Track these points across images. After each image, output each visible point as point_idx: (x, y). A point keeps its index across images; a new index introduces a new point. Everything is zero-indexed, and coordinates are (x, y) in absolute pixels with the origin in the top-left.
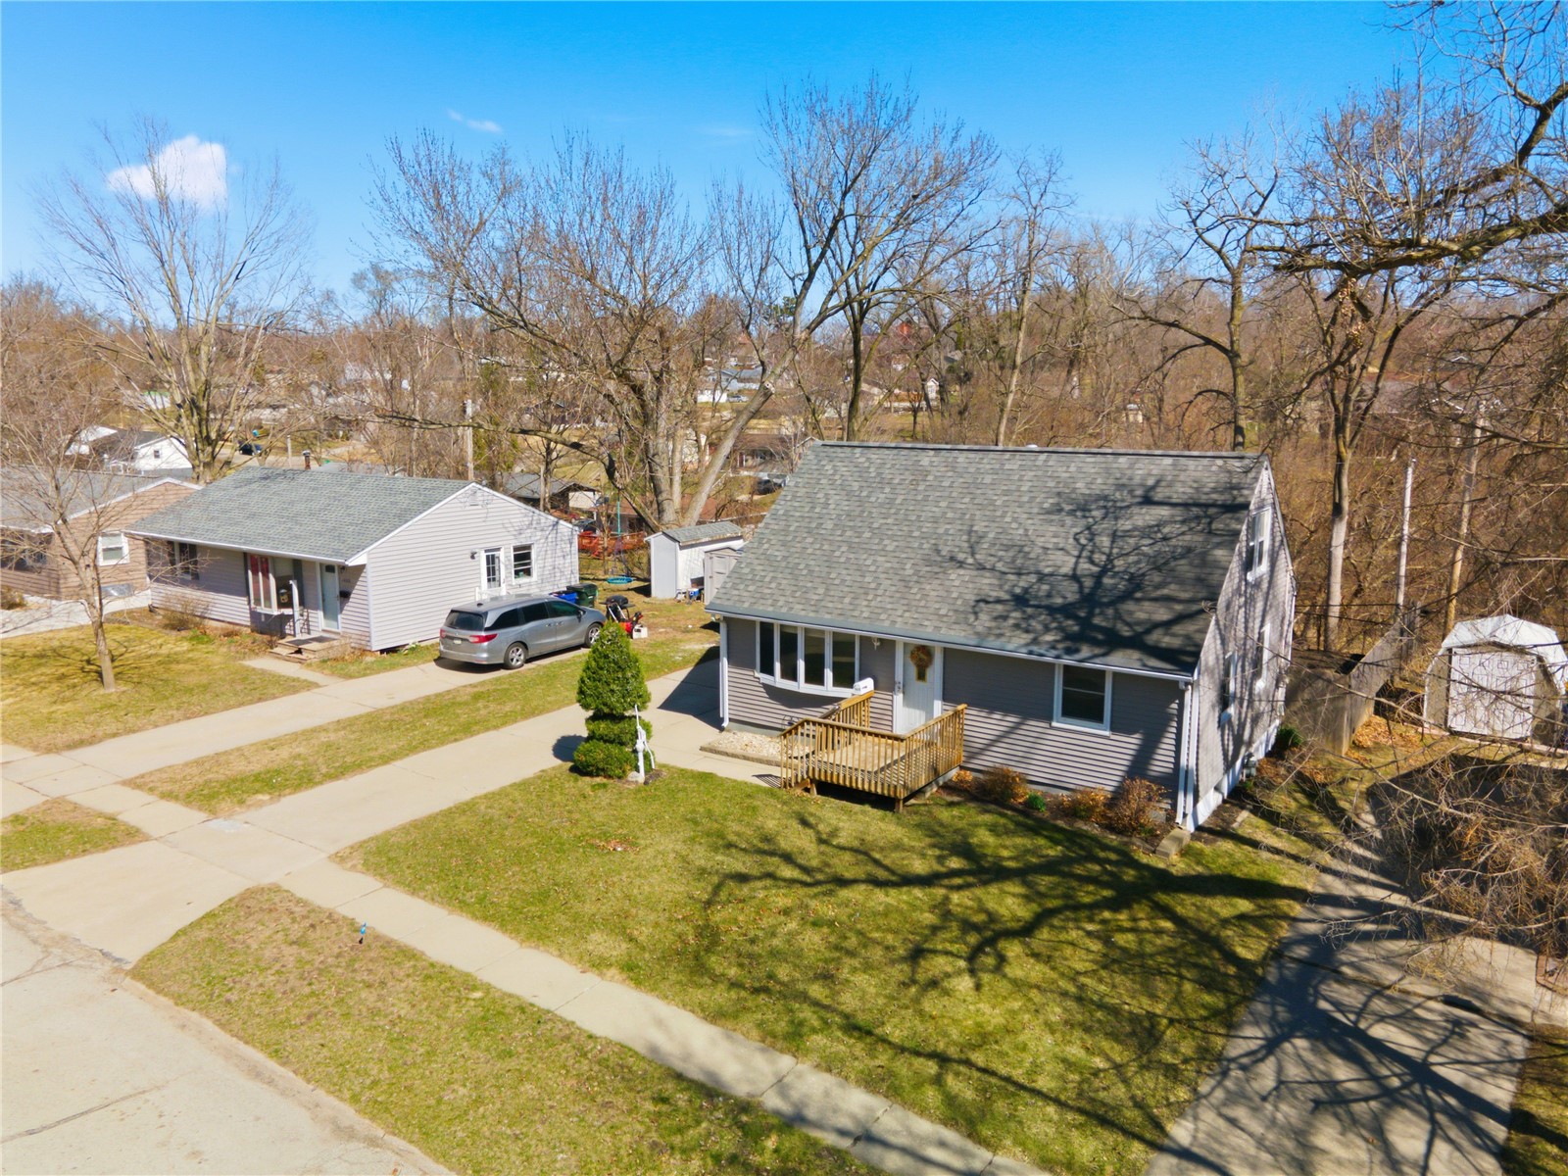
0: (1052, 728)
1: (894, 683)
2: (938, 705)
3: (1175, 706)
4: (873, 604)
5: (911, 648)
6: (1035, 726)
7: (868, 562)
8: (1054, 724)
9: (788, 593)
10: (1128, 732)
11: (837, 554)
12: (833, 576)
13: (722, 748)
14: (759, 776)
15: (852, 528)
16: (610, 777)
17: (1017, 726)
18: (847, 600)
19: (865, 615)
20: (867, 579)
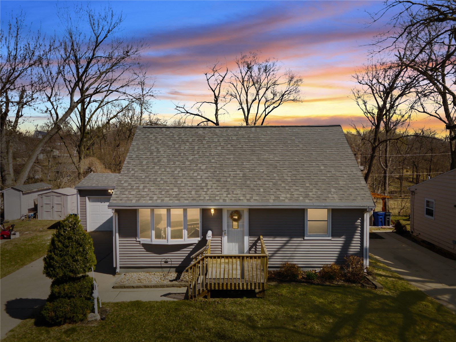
0: (304, 240)
1: (222, 231)
2: (246, 239)
3: (359, 221)
4: (208, 193)
5: (230, 212)
6: (296, 241)
7: (195, 174)
8: (306, 238)
9: (157, 193)
10: (339, 236)
11: (176, 172)
12: (179, 182)
13: (127, 283)
14: (165, 295)
15: (178, 161)
16: (75, 322)
17: (287, 242)
18: (193, 193)
19: (207, 198)
20: (199, 182)
